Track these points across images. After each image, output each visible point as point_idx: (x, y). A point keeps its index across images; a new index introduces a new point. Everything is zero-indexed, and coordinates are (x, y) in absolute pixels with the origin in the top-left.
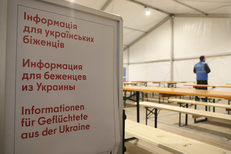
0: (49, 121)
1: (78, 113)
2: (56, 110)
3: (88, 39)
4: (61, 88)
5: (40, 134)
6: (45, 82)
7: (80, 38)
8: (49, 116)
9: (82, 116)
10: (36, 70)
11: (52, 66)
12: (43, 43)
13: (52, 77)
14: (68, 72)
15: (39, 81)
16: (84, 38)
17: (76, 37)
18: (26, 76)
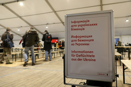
0: (79, 56)
1: (91, 54)
2: (82, 52)
3: (95, 25)
4: (84, 44)
5: (77, 60)
6: (78, 43)
7: (91, 25)
8: (80, 54)
9: (92, 55)
10: (75, 39)
11: (80, 37)
12: (77, 29)
13: (80, 41)
14: (86, 39)
15: (76, 42)
16: (93, 25)
17: (89, 25)
18: (72, 41)
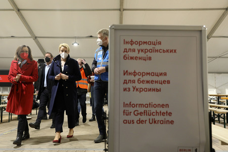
0: (141, 114)
1: (164, 110)
2: (146, 106)
3: (171, 51)
4: (150, 90)
5: (135, 122)
6: (138, 86)
7: (164, 51)
8: (142, 110)
9: (167, 112)
10: (132, 78)
11: (143, 74)
12: (136, 58)
13: (143, 82)
14: (155, 78)
15: (134, 85)
16: (167, 51)
17: (161, 51)
18: (125, 82)
